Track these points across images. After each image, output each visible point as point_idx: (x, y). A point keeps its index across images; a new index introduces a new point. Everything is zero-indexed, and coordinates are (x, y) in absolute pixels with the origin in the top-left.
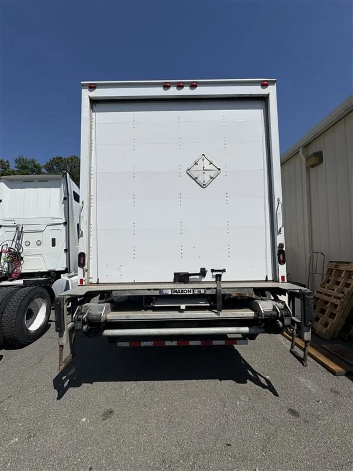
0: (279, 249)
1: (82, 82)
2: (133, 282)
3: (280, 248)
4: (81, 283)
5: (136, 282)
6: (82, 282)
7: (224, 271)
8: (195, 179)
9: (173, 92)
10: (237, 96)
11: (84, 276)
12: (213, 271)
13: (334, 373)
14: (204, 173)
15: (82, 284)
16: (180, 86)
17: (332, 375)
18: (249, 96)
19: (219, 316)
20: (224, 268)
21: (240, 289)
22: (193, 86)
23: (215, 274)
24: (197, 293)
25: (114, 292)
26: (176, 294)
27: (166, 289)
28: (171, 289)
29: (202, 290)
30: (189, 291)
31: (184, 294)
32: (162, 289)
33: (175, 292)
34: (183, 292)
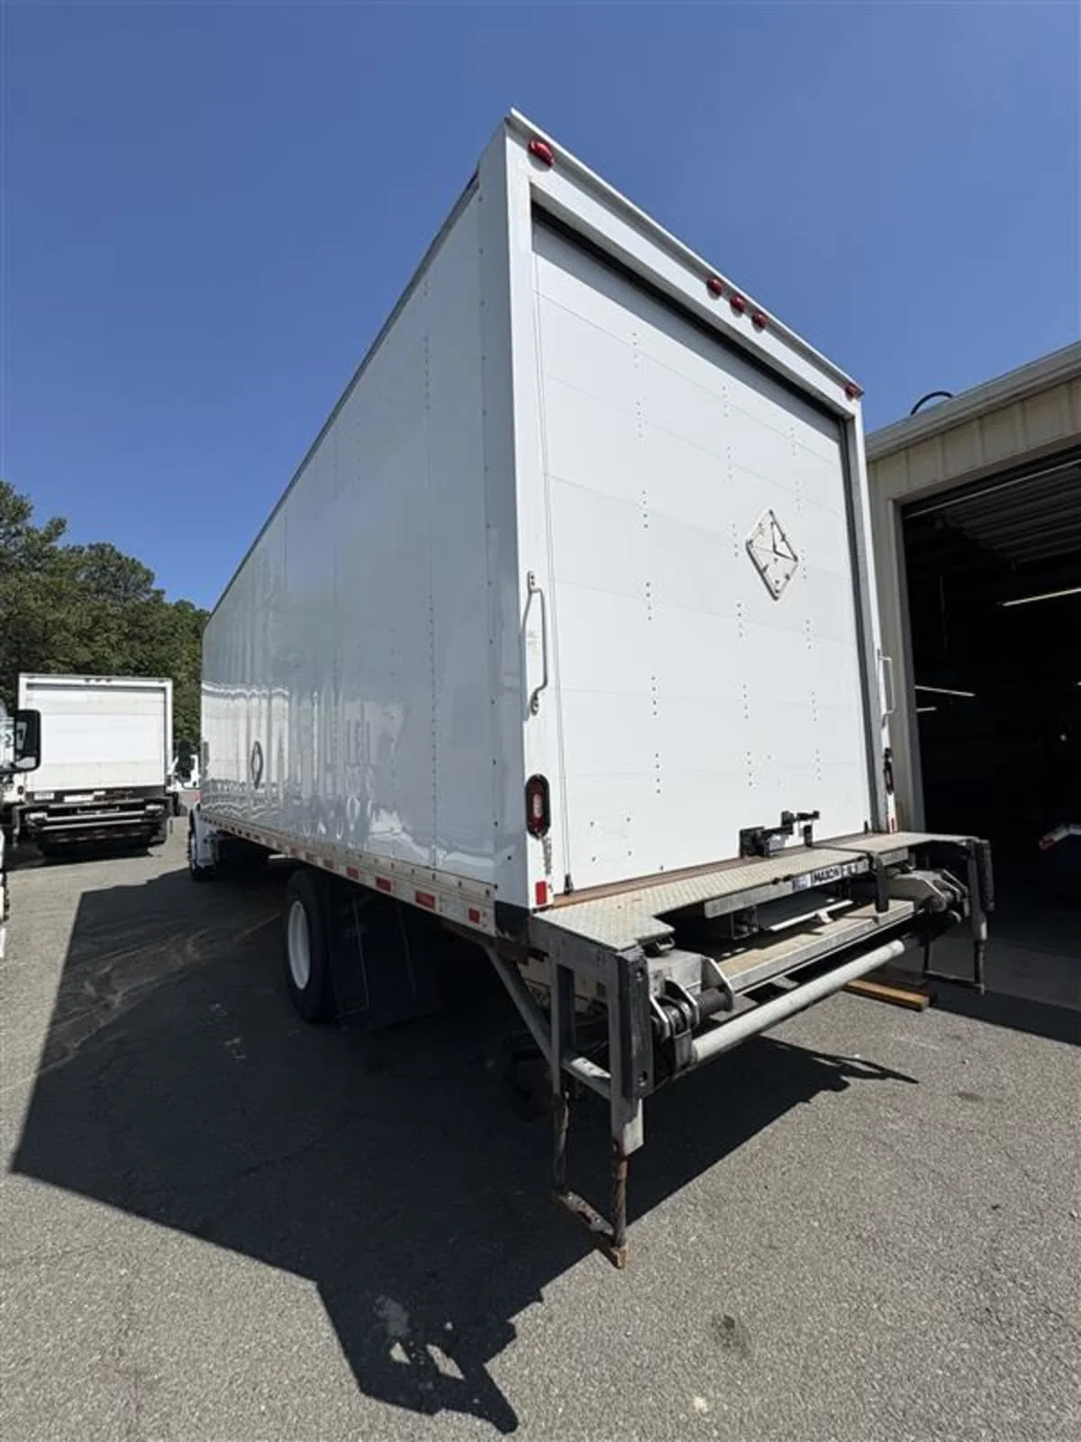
0: (886, 761)
1: (515, 112)
2: (658, 871)
3: (887, 758)
4: (538, 902)
5: (665, 870)
6: (545, 891)
7: (816, 815)
8: (761, 572)
11: (548, 872)
13: (917, 1008)
14: (776, 560)
15: (545, 901)
16: (736, 306)
17: (913, 1013)
19: (878, 923)
20: (816, 809)
22: (759, 322)
24: (846, 873)
25: (708, 906)
26: (818, 883)
27: (803, 874)
28: (811, 872)
29: (853, 865)
30: (836, 872)
31: (830, 880)
32: (798, 876)
33: (817, 878)
34: (829, 877)
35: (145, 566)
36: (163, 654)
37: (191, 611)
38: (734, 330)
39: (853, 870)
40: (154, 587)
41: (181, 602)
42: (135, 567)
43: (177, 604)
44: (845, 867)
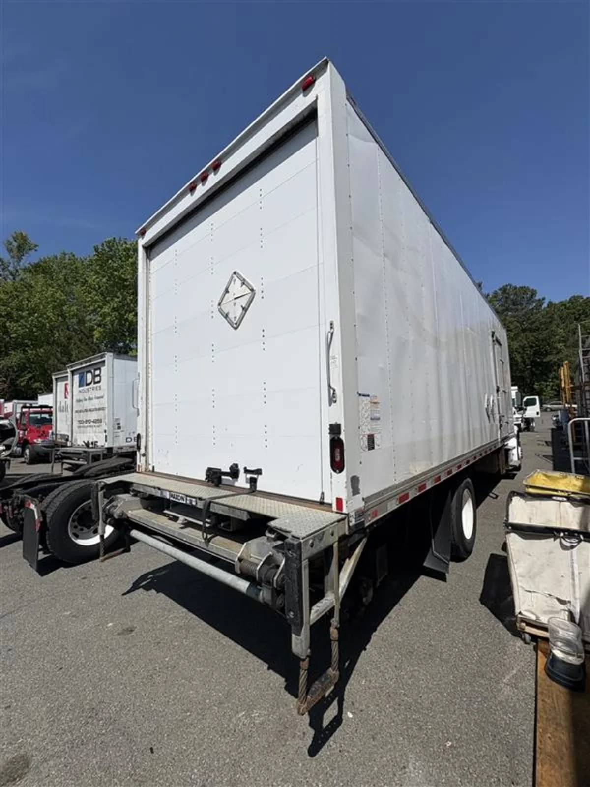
0: (333, 436)
2: (175, 474)
3: (334, 434)
7: (259, 472)
8: (226, 317)
9: (201, 190)
10: (272, 142)
12: (247, 471)
14: (235, 304)
16: (204, 178)
18: (289, 127)
19: (208, 546)
20: (259, 468)
21: (231, 509)
22: (216, 167)
23: (249, 476)
24: (188, 502)
25: (134, 485)
26: (171, 499)
27: (166, 490)
28: (170, 491)
29: (194, 500)
30: (182, 498)
31: (177, 500)
32: (164, 490)
33: (172, 496)
34: (176, 499)
35: (531, 288)
36: (545, 336)
37: (581, 300)
38: (208, 191)
39: (194, 503)
40: (537, 298)
41: (574, 297)
42: (524, 290)
43: (570, 299)
44: (188, 498)
